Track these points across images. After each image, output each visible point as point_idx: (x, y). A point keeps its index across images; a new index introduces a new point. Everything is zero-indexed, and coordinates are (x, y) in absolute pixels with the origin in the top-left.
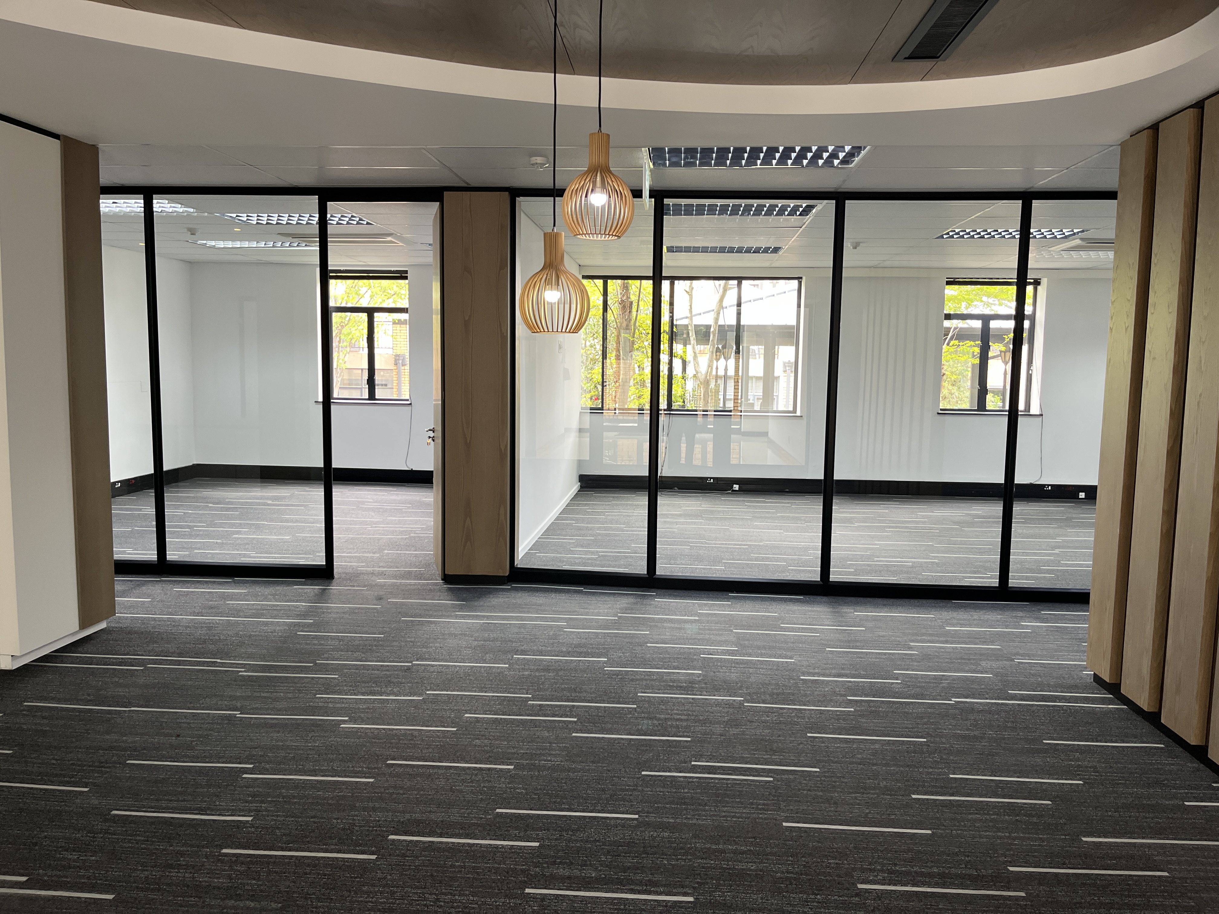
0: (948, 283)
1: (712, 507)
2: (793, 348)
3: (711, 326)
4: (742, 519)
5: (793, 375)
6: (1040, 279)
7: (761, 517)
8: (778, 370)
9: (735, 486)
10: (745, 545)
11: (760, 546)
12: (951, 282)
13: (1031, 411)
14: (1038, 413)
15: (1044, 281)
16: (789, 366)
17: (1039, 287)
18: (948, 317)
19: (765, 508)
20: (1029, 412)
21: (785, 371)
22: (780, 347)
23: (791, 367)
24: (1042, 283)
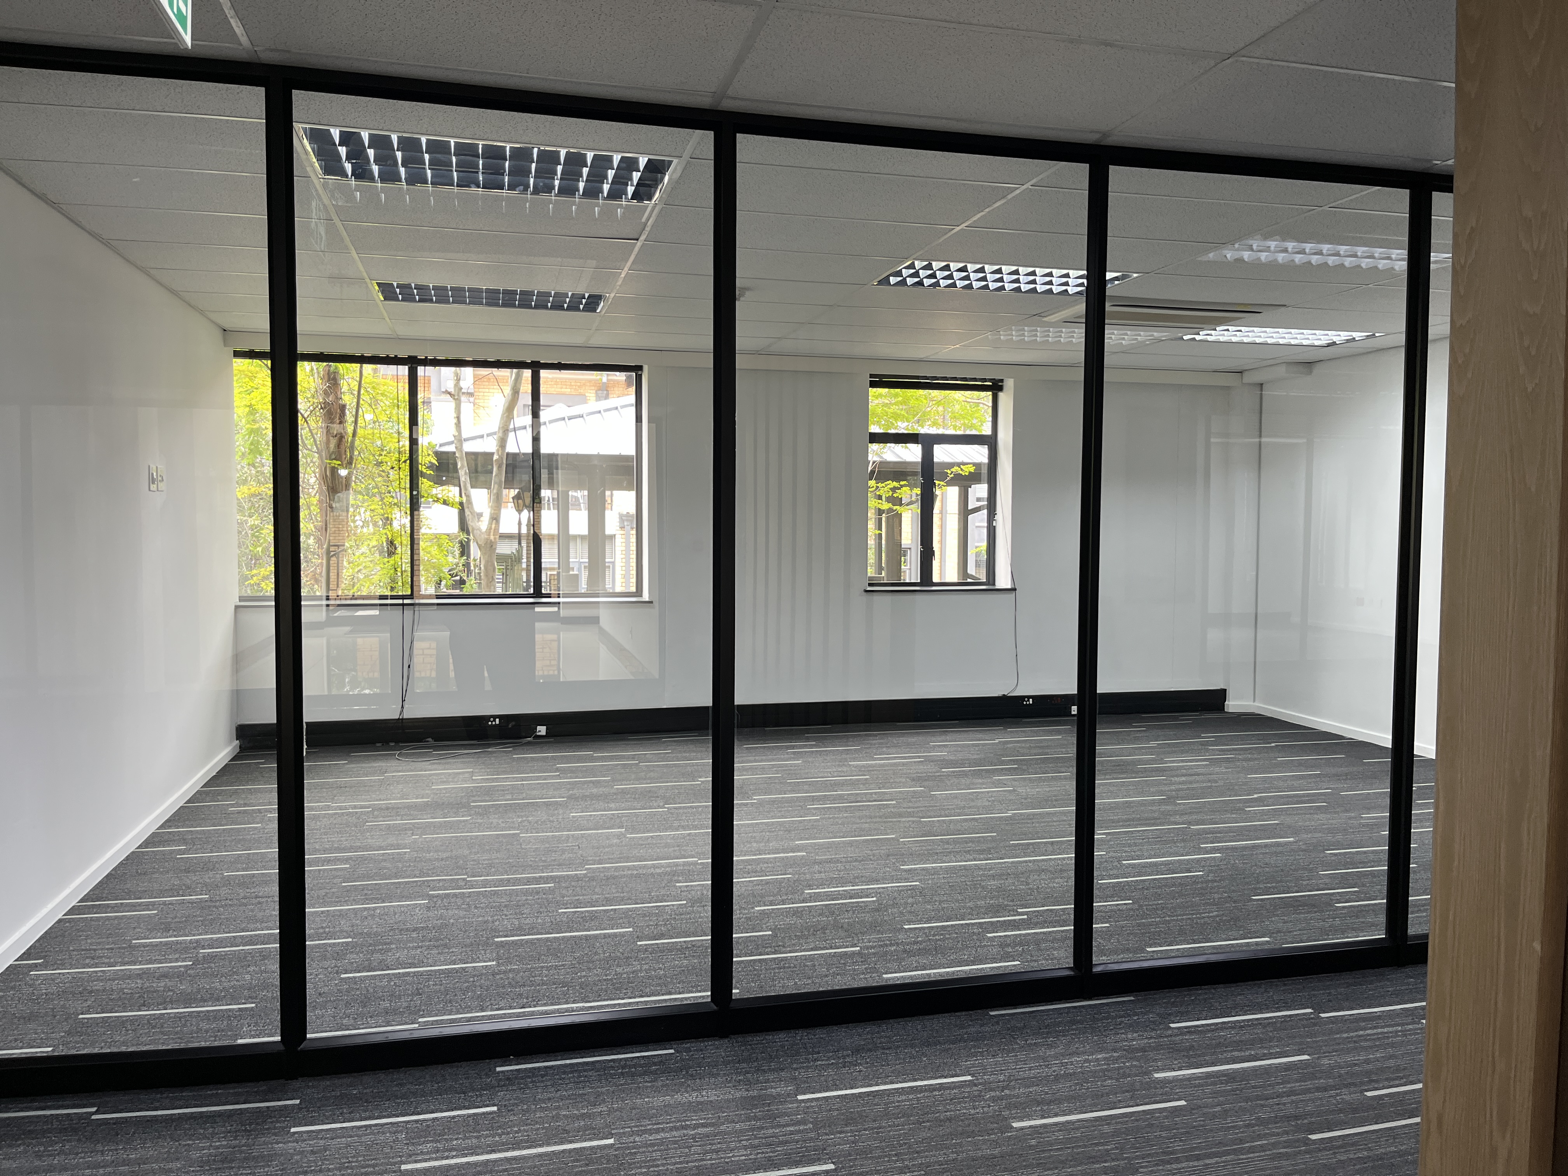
0: (873, 385)
1: (493, 780)
2: (633, 494)
3: (493, 454)
4: (547, 804)
5: (634, 532)
6: (1002, 381)
7: (584, 798)
8: (612, 525)
9: (539, 728)
10: (546, 880)
11: (577, 878)
12: (878, 382)
13: (997, 583)
14: (1009, 587)
15: (1009, 384)
16: (627, 520)
17: (1001, 395)
18: (875, 438)
19: (591, 772)
20: (994, 584)
21: (622, 528)
22: (615, 492)
23: (632, 521)
24: (1004, 388)
